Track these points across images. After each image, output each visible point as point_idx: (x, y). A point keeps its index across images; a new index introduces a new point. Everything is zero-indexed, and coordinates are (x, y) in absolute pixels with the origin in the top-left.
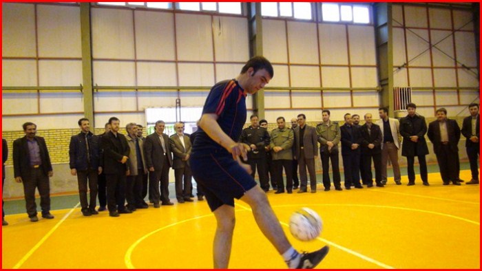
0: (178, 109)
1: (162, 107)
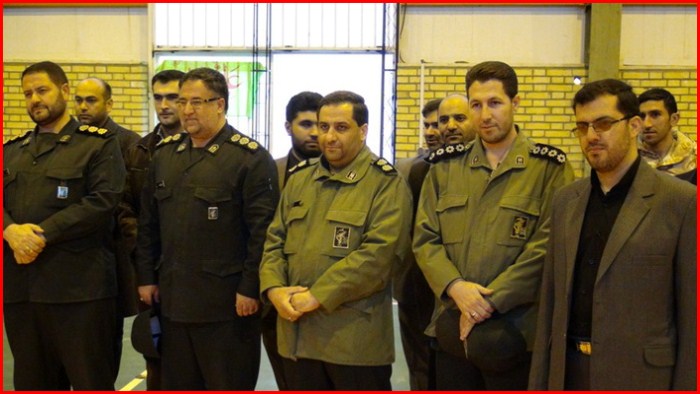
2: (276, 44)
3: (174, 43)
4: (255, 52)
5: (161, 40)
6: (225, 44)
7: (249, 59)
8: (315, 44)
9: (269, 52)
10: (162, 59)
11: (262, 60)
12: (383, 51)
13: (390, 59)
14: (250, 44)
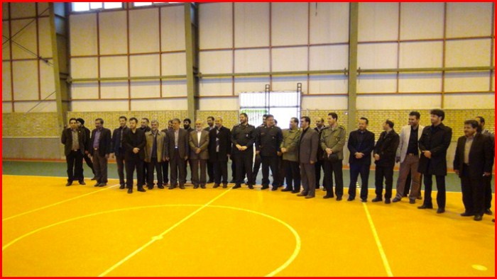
0: (267, 94)
1: (253, 92)
2: (271, 105)
3: (246, 105)
4: (266, 107)
5: (242, 105)
6: (258, 105)
7: (264, 109)
8: (280, 105)
9: (269, 107)
10: (242, 109)
11: (267, 109)
12: (297, 107)
13: (299, 108)
14: (264, 105)
